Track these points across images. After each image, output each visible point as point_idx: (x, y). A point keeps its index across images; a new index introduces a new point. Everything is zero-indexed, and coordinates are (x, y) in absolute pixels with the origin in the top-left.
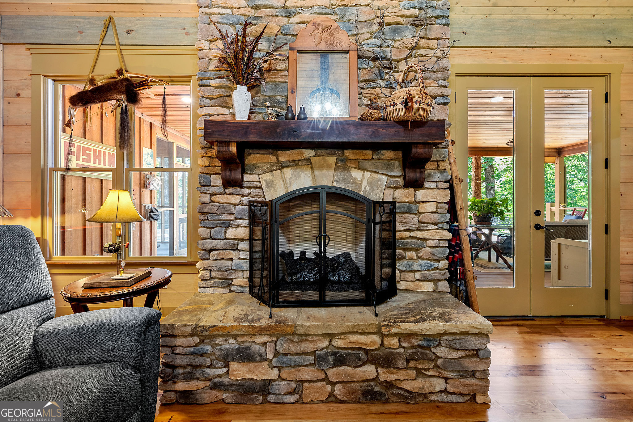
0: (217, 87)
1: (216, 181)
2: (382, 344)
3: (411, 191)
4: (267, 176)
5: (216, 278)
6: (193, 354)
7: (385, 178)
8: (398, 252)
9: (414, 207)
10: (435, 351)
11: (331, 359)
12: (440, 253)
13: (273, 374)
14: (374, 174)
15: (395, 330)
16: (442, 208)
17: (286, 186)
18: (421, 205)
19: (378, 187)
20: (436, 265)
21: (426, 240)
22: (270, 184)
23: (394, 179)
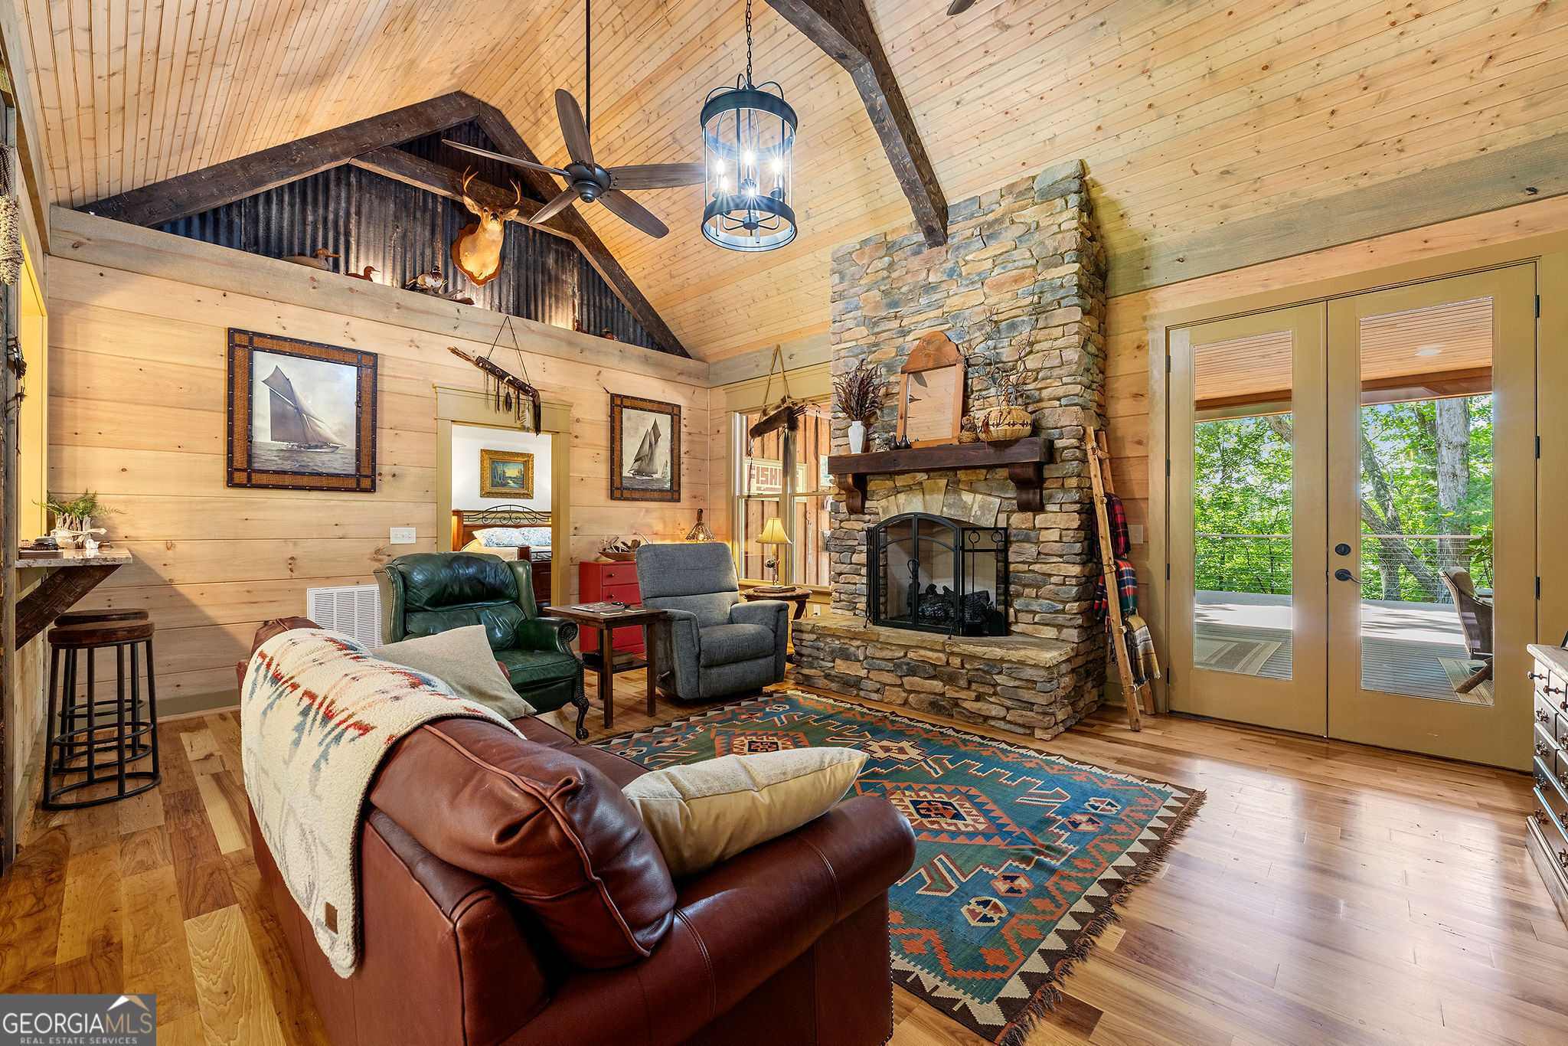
1: (843, 507)
2: (948, 662)
3: (1030, 514)
4: (884, 502)
5: (844, 601)
6: (812, 647)
7: (998, 501)
8: (1012, 588)
9: (1033, 534)
10: (995, 677)
11: (905, 667)
12: (1065, 593)
13: (863, 673)
14: (985, 497)
15: (956, 649)
16: (1067, 536)
17: (899, 512)
18: (1043, 532)
19: (990, 511)
20: (1061, 607)
21: (1050, 575)
22: (886, 510)
23: (1009, 501)
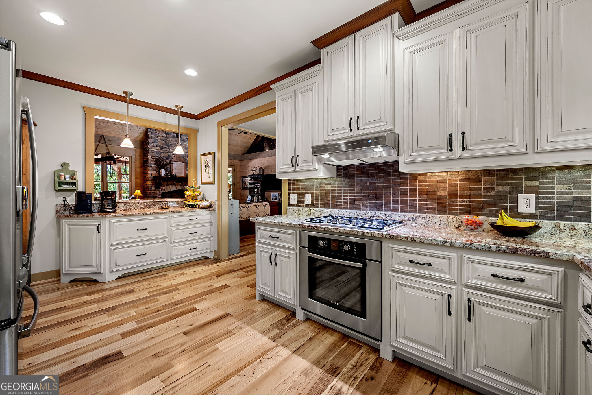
0: (153, 167)
17: (170, 189)
22: (167, 189)
